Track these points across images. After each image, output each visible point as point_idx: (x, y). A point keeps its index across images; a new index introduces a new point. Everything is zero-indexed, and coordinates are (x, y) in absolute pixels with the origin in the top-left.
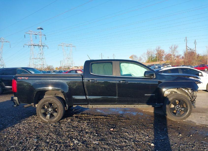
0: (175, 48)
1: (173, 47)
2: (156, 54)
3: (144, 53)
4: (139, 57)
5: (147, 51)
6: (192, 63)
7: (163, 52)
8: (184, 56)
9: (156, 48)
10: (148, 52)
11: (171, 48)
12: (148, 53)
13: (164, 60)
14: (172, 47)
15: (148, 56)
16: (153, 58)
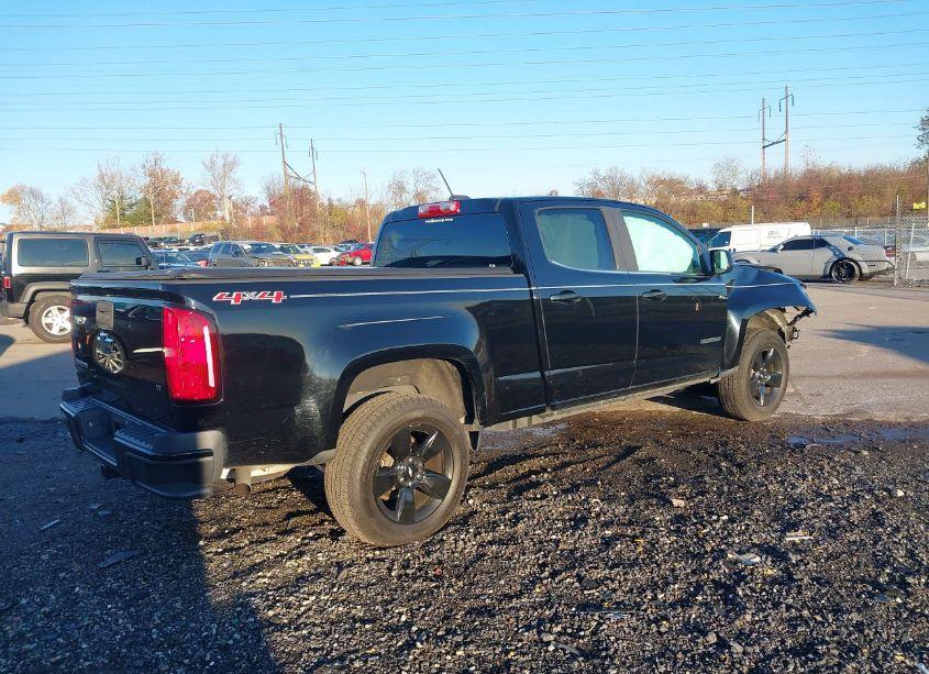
0: (230, 166)
1: (220, 162)
2: (145, 190)
3: (84, 181)
4: (55, 200)
5: (96, 173)
6: (313, 234)
7: (176, 181)
8: (267, 204)
9: (143, 162)
10: (102, 178)
11: (211, 166)
12: (105, 181)
13: (180, 218)
14: (212, 162)
15: (107, 194)
16: (131, 206)
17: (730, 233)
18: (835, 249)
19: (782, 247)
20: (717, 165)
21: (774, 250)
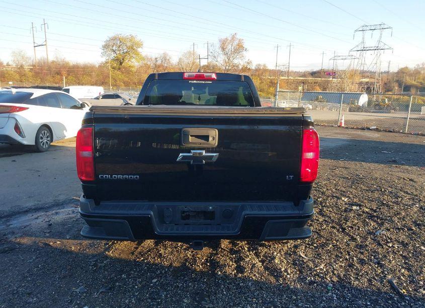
17: (69, 89)
18: (124, 99)
19: (101, 97)
20: (14, 52)
21: (97, 98)
